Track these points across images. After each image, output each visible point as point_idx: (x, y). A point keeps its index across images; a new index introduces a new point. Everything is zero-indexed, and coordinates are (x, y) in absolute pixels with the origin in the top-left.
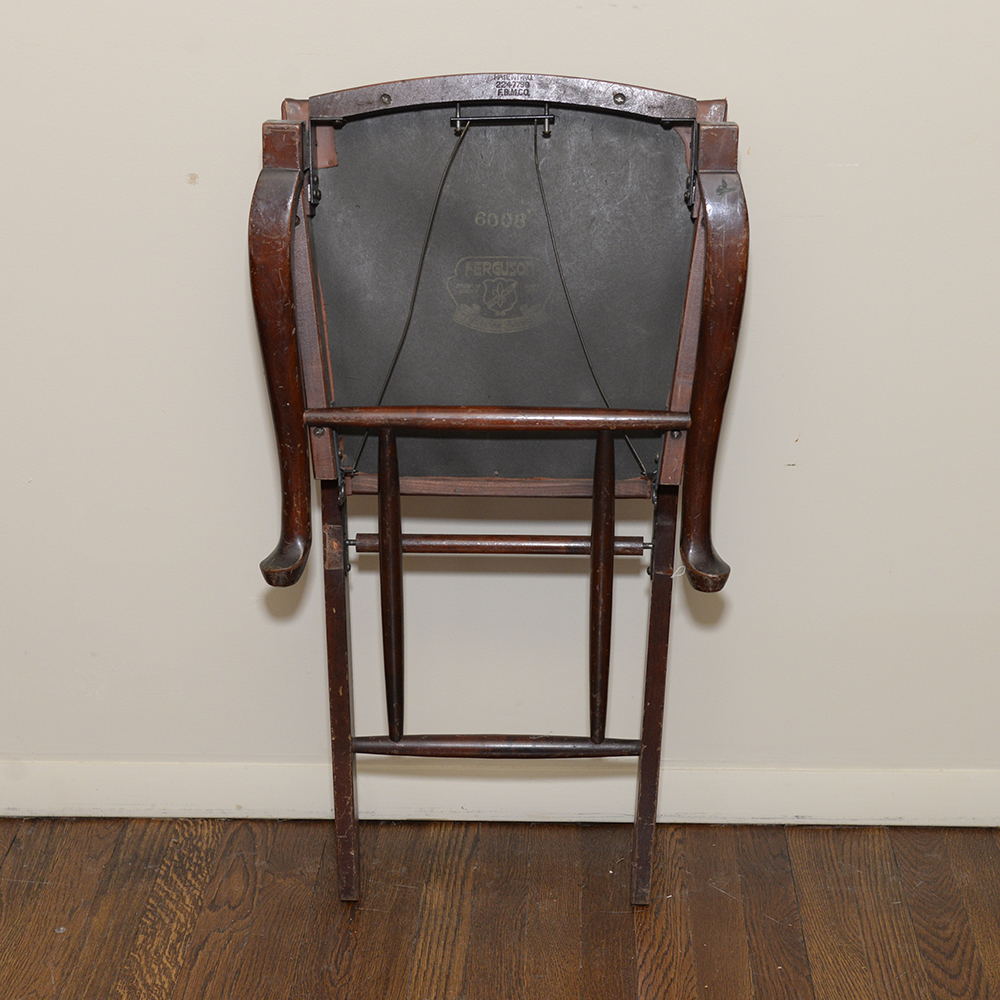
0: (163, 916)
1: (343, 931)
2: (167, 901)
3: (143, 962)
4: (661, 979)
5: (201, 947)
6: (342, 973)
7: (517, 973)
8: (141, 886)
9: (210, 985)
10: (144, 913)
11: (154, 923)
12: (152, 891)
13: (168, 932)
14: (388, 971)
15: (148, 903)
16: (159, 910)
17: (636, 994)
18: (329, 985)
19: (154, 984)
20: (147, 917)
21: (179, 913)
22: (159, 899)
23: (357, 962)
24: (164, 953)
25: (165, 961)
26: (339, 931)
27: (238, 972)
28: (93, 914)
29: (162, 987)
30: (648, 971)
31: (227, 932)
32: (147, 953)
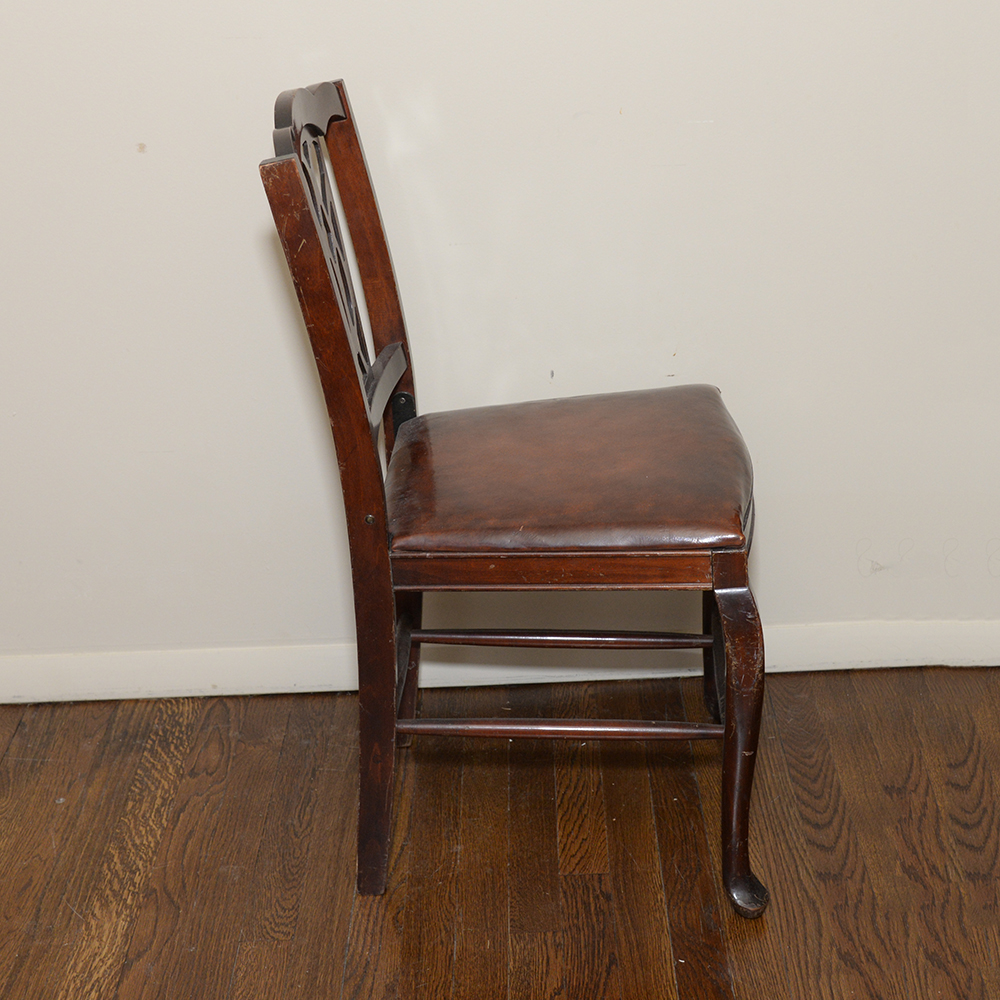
0: (149, 783)
1: (305, 789)
2: (153, 771)
3: (132, 826)
4: (576, 816)
5: (182, 810)
6: (304, 826)
7: (455, 817)
8: (130, 759)
9: (190, 843)
10: (134, 780)
11: (142, 790)
12: (140, 763)
13: (154, 798)
14: (344, 821)
15: (136, 774)
16: (146, 779)
17: (555, 829)
18: (293, 837)
19: (142, 843)
20: (135, 785)
21: (163, 781)
22: (146, 770)
23: (317, 816)
24: (150, 816)
25: (151, 823)
26: (302, 789)
27: (215, 829)
28: (88, 785)
29: (149, 846)
30: (565, 809)
31: (205, 795)
32: (135, 817)
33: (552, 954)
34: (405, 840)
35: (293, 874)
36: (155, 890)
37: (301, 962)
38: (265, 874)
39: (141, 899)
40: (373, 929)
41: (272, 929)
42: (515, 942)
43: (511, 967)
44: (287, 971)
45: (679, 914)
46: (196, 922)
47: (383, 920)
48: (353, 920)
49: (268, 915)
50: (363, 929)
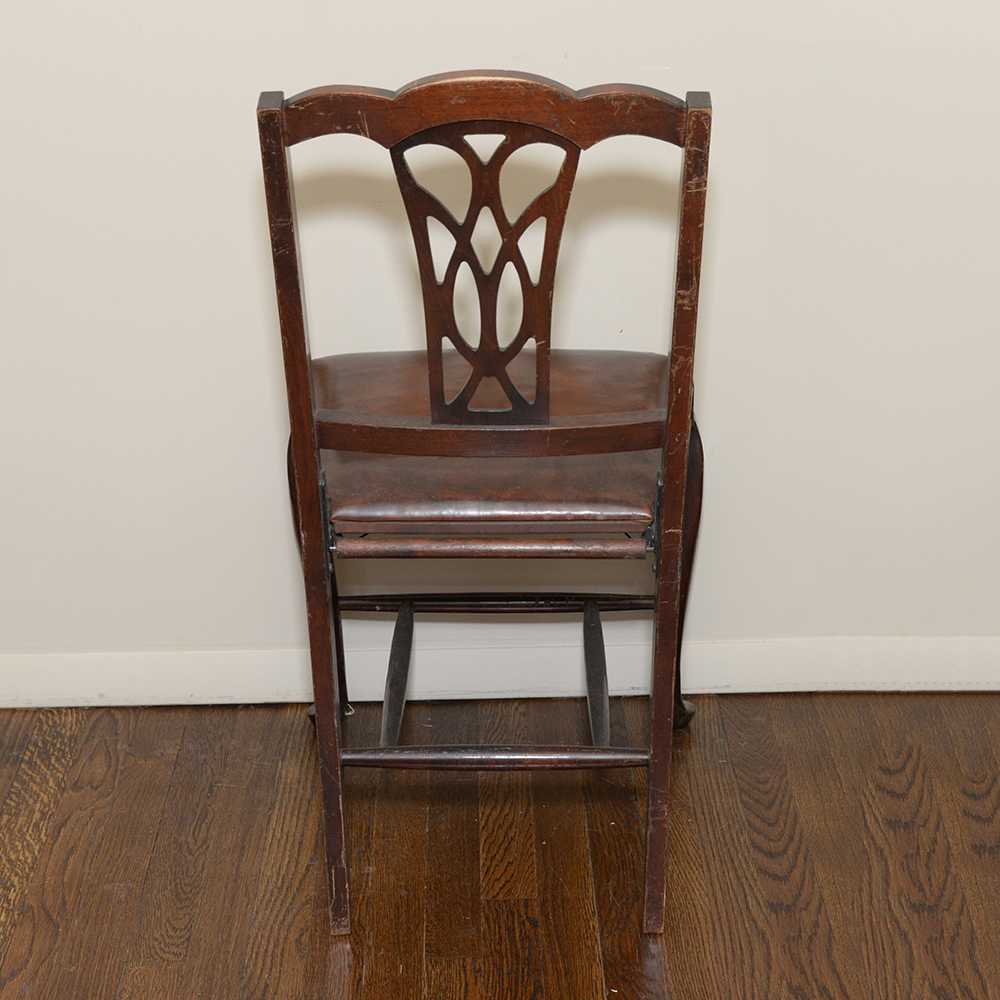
0: (27, 796)
1: (201, 805)
2: (31, 784)
3: (7, 840)
4: (502, 838)
5: (63, 825)
6: (199, 843)
7: (367, 838)
8: (5, 771)
9: (71, 859)
10: (10, 793)
11: (18, 804)
12: (17, 775)
13: (32, 811)
14: (243, 840)
15: (12, 786)
16: (22, 792)
17: (478, 852)
18: (187, 854)
19: (17, 859)
20: (11, 798)
21: (42, 794)
22: (23, 783)
23: (214, 832)
24: (28, 831)
25: (29, 838)
26: (198, 805)
27: (100, 845)
29: (26, 862)
30: (490, 831)
31: (89, 810)
32: (11, 831)
33: (471, 981)
34: (311, 860)
35: (185, 893)
36: (32, 907)
37: (193, 983)
38: (155, 892)
39: (16, 917)
40: (273, 951)
41: (161, 949)
42: (430, 967)
43: (425, 992)
44: (177, 993)
45: (613, 943)
46: (77, 941)
47: (285, 942)
48: (251, 941)
49: (157, 935)
50: (262, 951)
